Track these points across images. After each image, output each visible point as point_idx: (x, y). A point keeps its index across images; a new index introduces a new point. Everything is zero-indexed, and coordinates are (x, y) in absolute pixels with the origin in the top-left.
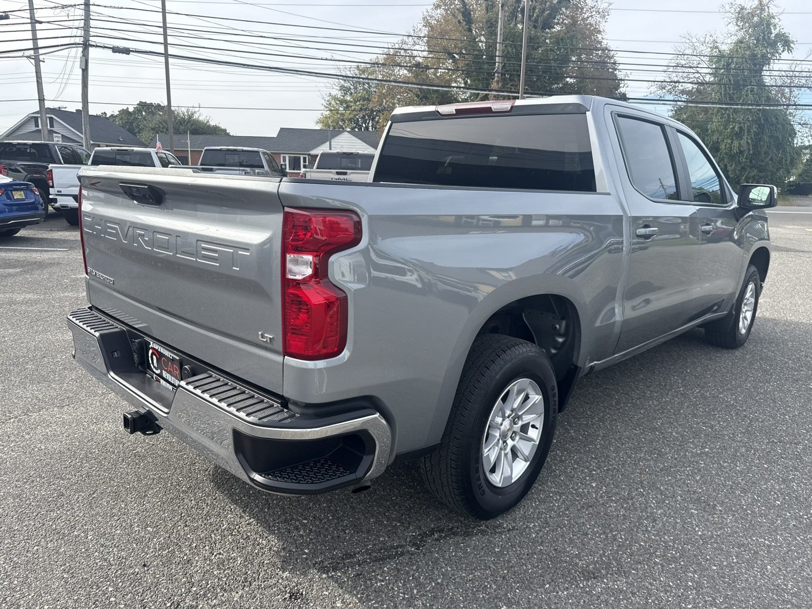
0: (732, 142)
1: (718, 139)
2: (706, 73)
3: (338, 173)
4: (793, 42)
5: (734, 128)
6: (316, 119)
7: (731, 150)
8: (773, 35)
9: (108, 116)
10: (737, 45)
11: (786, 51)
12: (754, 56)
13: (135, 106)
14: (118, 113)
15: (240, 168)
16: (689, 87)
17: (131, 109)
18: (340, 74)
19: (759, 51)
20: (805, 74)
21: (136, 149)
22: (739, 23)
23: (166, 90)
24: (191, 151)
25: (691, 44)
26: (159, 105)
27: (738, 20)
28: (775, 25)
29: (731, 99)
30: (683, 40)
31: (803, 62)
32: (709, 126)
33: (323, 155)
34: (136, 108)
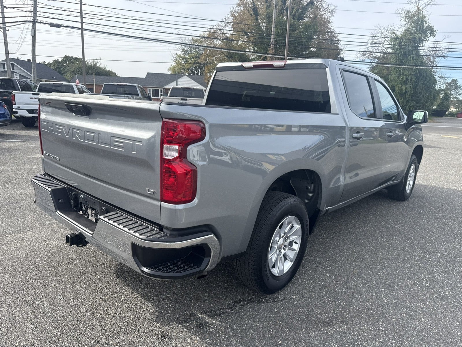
0: (402, 86)
1: (394, 84)
2: (388, 47)
3: (182, 99)
4: (436, 31)
5: (403, 78)
6: (168, 68)
7: (401, 91)
8: (425, 27)
9: (46, 64)
10: (405, 32)
11: (432, 36)
12: (414, 38)
13: (62, 58)
14: (52, 62)
15: (126, 95)
16: (379, 55)
17: (60, 60)
18: (182, 42)
19: (417, 36)
20: (442, 49)
21: (64, 83)
22: (406, 20)
23: (82, 49)
24: (95, 85)
25: (380, 31)
26: (76, 58)
27: (406, 18)
28: (426, 22)
29: (402, 62)
30: (376, 28)
31: (441, 43)
32: (389, 77)
33: (173, 89)
34: (63, 59)
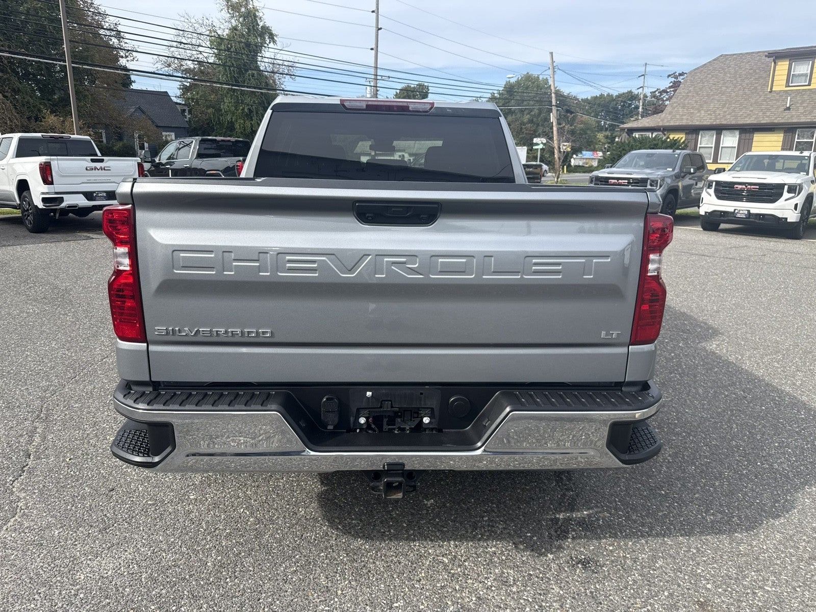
0: (244, 122)
1: (232, 119)
2: (209, 55)
4: (276, 36)
5: (243, 109)
7: (244, 130)
8: (260, 27)
10: (233, 32)
11: (272, 43)
12: (248, 45)
16: (190, 65)
19: (251, 39)
20: (286, 63)
22: (230, 11)
25: (191, 24)
27: (228, 8)
28: (260, 18)
29: (236, 81)
30: (182, 19)
31: (282, 52)
32: (222, 107)
